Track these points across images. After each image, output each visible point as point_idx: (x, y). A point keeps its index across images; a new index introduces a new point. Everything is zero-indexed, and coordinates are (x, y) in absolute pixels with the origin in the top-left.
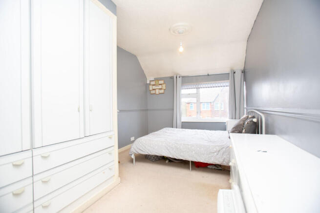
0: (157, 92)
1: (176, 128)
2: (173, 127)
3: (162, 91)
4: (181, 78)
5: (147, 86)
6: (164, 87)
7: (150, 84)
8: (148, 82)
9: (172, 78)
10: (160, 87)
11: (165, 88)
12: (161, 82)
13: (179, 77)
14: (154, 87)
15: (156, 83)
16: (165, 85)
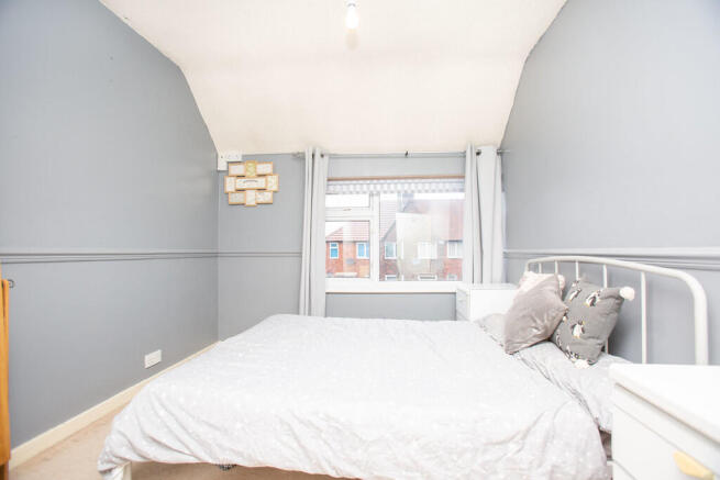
0: (251, 198)
1: (310, 314)
2: (298, 313)
3: (266, 197)
4: (326, 158)
5: (218, 177)
6: (273, 182)
7: (227, 172)
8: (222, 166)
9: (300, 157)
10: (261, 183)
11: (275, 188)
12: (265, 168)
13: (322, 156)
14: (241, 184)
15: (247, 170)
16: (276, 177)
